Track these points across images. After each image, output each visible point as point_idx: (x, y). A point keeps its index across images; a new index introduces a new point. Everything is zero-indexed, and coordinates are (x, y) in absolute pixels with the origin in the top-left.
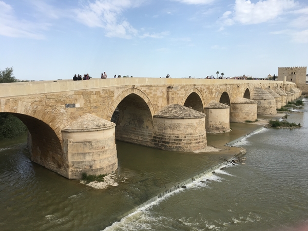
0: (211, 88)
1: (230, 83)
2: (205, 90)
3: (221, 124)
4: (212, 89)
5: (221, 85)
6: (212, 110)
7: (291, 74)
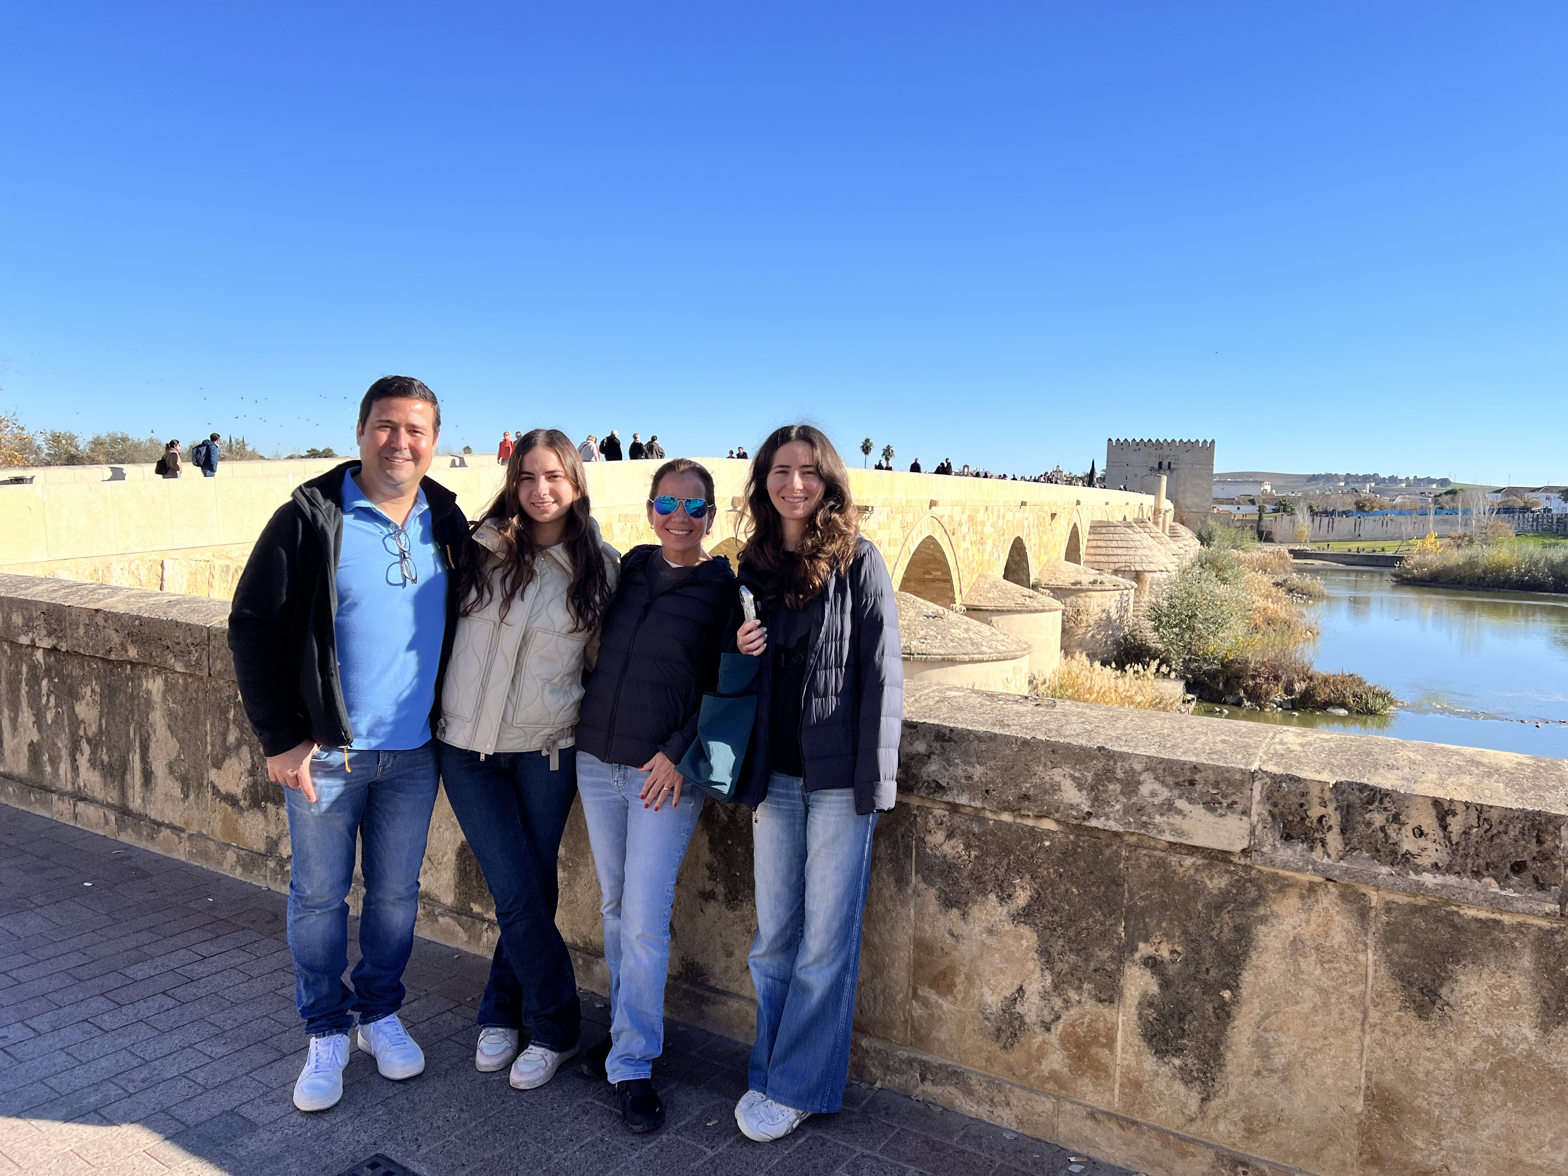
0: (979, 518)
5: (1010, 507)
7: (1157, 466)
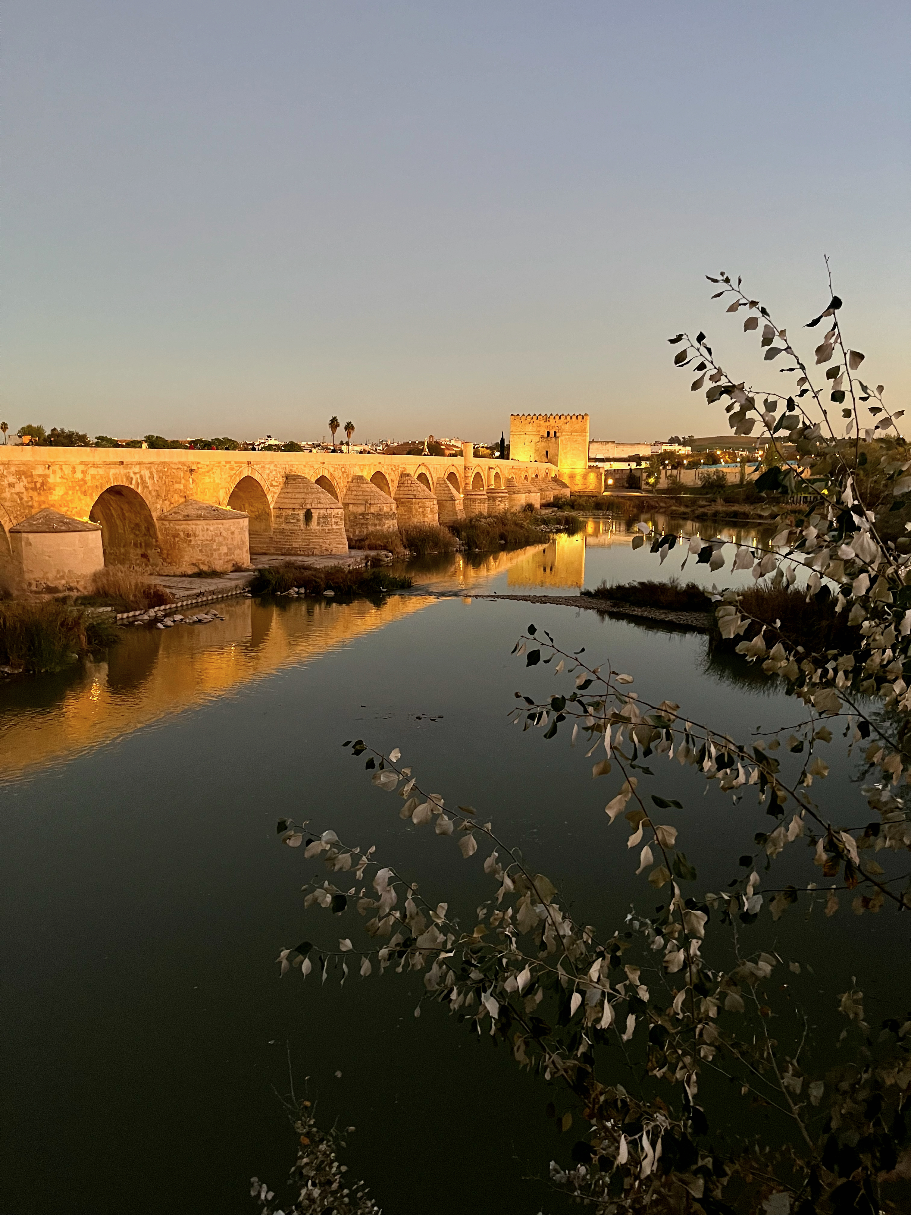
0: (40, 470)
1: (147, 460)
2: (12, 479)
3: (62, 577)
4: (46, 476)
5: (95, 466)
6: (31, 536)
7: (546, 435)
